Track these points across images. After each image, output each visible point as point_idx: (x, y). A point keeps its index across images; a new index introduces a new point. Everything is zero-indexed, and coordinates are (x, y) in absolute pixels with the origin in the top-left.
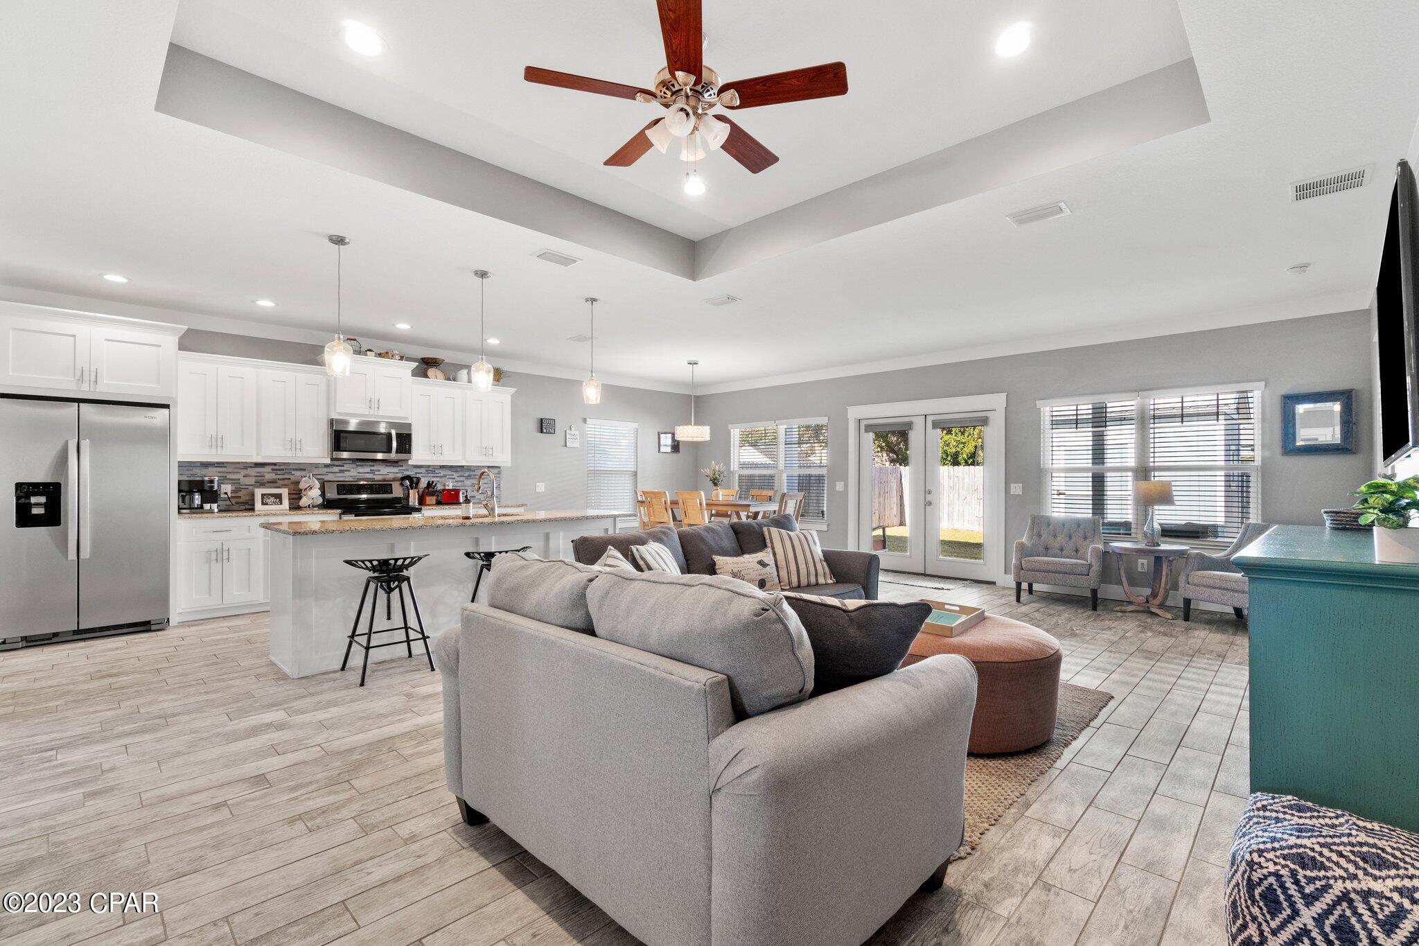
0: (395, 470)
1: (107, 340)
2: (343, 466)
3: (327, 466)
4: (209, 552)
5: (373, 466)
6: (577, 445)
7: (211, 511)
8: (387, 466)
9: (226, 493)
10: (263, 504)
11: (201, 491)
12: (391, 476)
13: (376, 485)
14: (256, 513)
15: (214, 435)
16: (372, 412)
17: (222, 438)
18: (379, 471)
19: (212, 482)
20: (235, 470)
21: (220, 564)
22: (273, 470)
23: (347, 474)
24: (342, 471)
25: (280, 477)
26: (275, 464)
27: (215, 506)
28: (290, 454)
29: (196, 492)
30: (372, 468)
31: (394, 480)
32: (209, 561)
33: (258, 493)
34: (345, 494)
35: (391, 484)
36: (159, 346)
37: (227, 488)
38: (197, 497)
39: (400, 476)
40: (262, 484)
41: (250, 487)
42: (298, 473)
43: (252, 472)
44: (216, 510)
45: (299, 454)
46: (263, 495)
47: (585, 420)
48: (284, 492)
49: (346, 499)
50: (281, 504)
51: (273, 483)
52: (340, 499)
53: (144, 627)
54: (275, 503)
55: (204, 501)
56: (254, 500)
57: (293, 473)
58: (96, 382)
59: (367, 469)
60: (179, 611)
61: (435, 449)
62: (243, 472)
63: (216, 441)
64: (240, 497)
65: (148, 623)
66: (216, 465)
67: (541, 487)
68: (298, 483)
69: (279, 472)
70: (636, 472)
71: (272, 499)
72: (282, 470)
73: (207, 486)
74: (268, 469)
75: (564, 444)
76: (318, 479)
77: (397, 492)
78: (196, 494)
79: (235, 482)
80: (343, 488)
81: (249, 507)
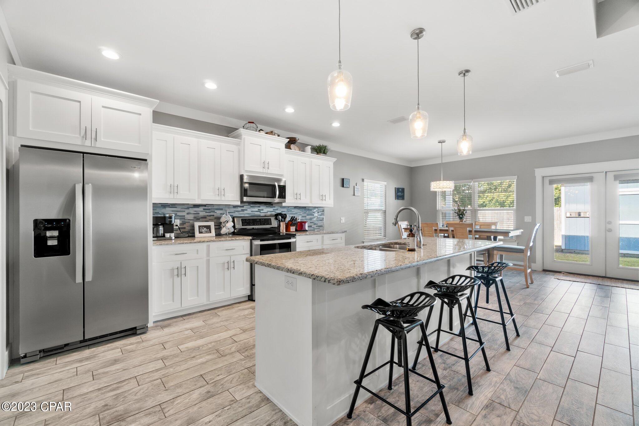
0: (271, 209)
1: (103, 107)
2: (243, 207)
3: (235, 207)
4: (173, 270)
5: (259, 207)
6: (359, 194)
7: (170, 239)
8: (267, 207)
9: (177, 226)
10: (200, 232)
11: (163, 224)
12: (269, 213)
13: (262, 219)
14: (196, 240)
15: (172, 184)
16: (264, 171)
17: (177, 187)
18: (263, 210)
19: (171, 217)
20: (182, 210)
21: (180, 278)
22: (204, 209)
23: (246, 212)
24: (243, 210)
25: (207, 214)
26: (205, 205)
27: (173, 235)
28: (218, 198)
29: (160, 225)
30: (259, 208)
31: (271, 216)
32: (172, 276)
33: (197, 224)
34: (246, 225)
35: (271, 219)
36: (140, 114)
37: (177, 222)
38: (161, 228)
39: (274, 213)
40: (198, 219)
41: (191, 221)
42: (219, 212)
43: (192, 210)
44: (173, 238)
45: (223, 198)
46: (200, 227)
47: (363, 180)
48: (212, 224)
49: (246, 229)
50: (210, 232)
51: (204, 218)
52: (243, 229)
53: (132, 332)
54: (207, 232)
55: (165, 231)
56: (194, 230)
57: (216, 211)
58: (96, 139)
59: (256, 209)
60: (154, 314)
61: (297, 196)
62: (187, 211)
63: (174, 189)
64: (185, 228)
65: (135, 328)
66: (170, 206)
67: (343, 220)
68: (219, 218)
69: (207, 211)
70: (385, 211)
71: (205, 229)
72: (209, 209)
73: (168, 221)
74: (201, 209)
75: (353, 194)
76: (231, 216)
77: (274, 224)
78: (161, 226)
79: (182, 218)
80: (245, 221)
81: (191, 235)
